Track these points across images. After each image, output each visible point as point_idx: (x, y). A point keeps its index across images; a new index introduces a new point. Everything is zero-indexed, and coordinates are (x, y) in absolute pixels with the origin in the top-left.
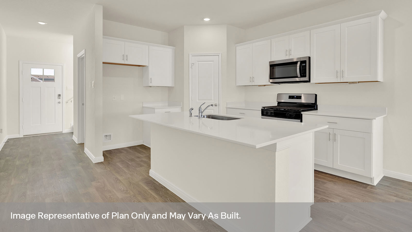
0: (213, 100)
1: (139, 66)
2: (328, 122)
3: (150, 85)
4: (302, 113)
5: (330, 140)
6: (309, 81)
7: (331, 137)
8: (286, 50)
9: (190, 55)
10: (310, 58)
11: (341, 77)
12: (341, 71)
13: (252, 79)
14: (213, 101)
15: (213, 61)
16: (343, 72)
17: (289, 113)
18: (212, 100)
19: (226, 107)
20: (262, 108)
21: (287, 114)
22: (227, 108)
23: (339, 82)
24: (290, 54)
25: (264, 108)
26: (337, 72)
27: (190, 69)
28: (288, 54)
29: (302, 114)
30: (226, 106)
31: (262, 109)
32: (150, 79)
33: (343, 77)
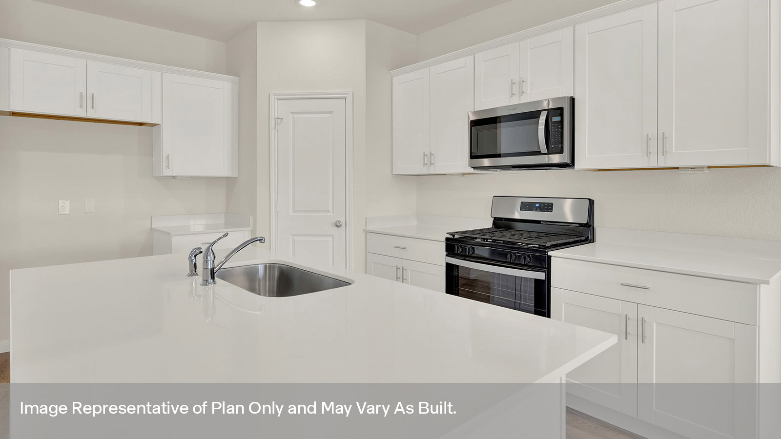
0: (330, 212)
1: (141, 124)
2: (625, 282)
3: (167, 173)
4: (550, 253)
5: (629, 337)
6: (571, 164)
7: (632, 329)
8: (512, 80)
9: (272, 97)
10: (573, 100)
11: (660, 154)
12: (660, 135)
13: (429, 158)
14: (331, 214)
15: (332, 112)
16: (664, 138)
17: (514, 253)
18: (328, 211)
19: (364, 230)
20: (449, 236)
21: (511, 255)
22: (367, 232)
23: (655, 166)
24: (521, 93)
25: (454, 236)
26: (648, 139)
27: (272, 132)
28: (516, 89)
29: (550, 257)
30: (365, 228)
31: (447, 239)
32: (165, 157)
33: (664, 153)
